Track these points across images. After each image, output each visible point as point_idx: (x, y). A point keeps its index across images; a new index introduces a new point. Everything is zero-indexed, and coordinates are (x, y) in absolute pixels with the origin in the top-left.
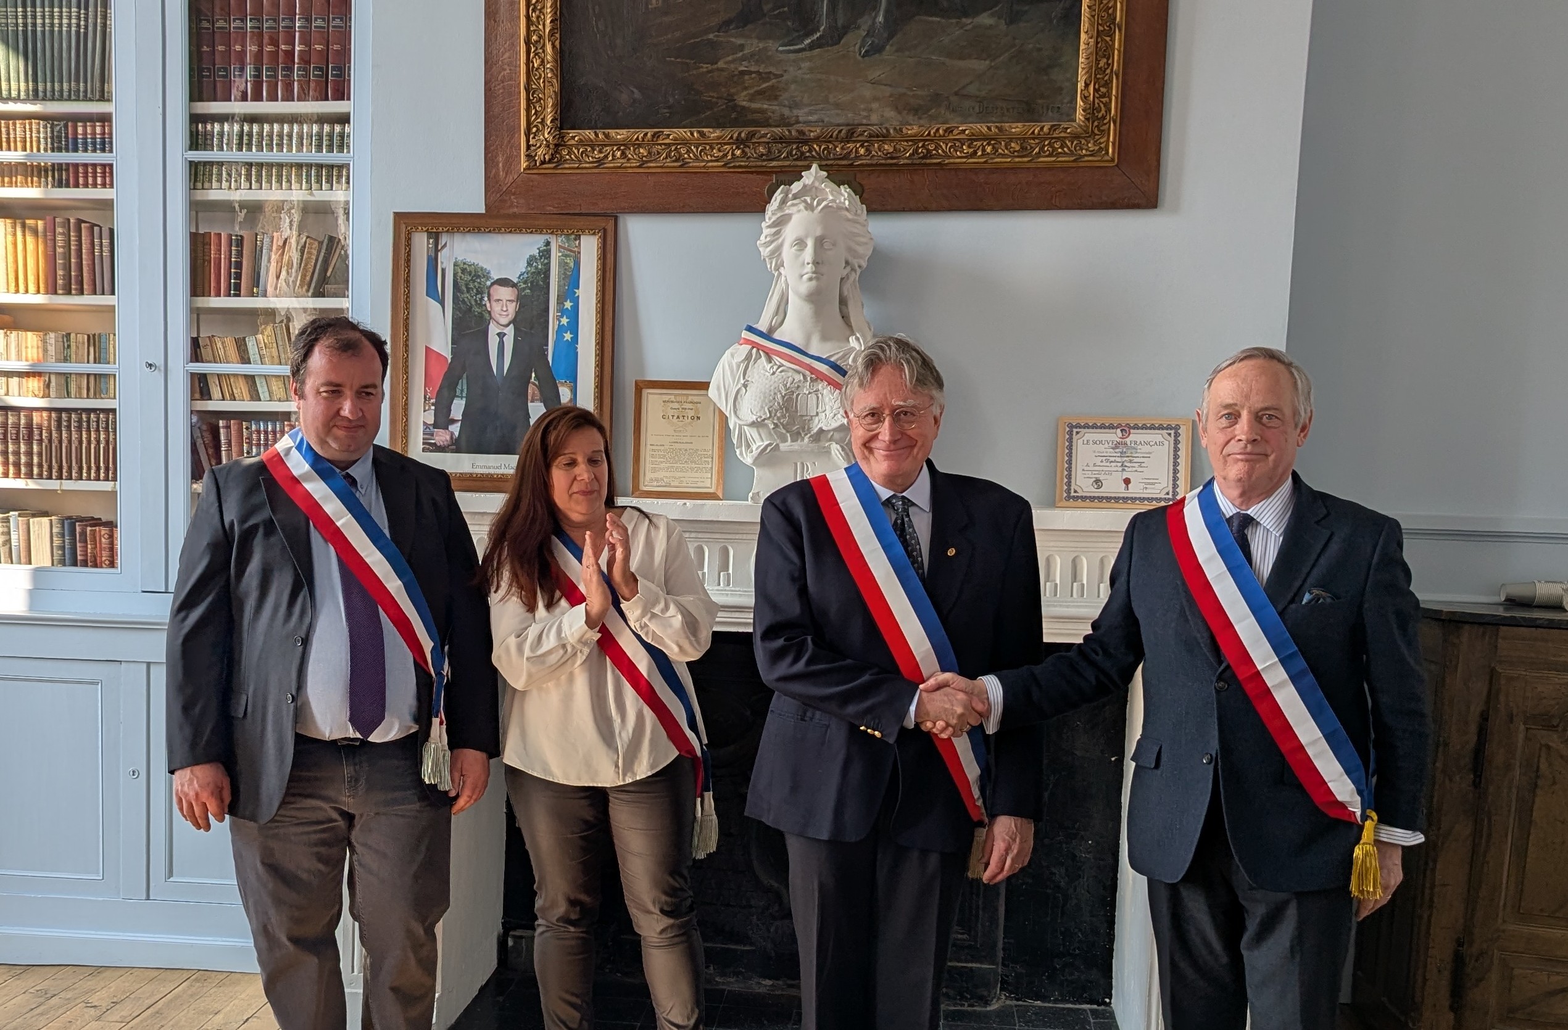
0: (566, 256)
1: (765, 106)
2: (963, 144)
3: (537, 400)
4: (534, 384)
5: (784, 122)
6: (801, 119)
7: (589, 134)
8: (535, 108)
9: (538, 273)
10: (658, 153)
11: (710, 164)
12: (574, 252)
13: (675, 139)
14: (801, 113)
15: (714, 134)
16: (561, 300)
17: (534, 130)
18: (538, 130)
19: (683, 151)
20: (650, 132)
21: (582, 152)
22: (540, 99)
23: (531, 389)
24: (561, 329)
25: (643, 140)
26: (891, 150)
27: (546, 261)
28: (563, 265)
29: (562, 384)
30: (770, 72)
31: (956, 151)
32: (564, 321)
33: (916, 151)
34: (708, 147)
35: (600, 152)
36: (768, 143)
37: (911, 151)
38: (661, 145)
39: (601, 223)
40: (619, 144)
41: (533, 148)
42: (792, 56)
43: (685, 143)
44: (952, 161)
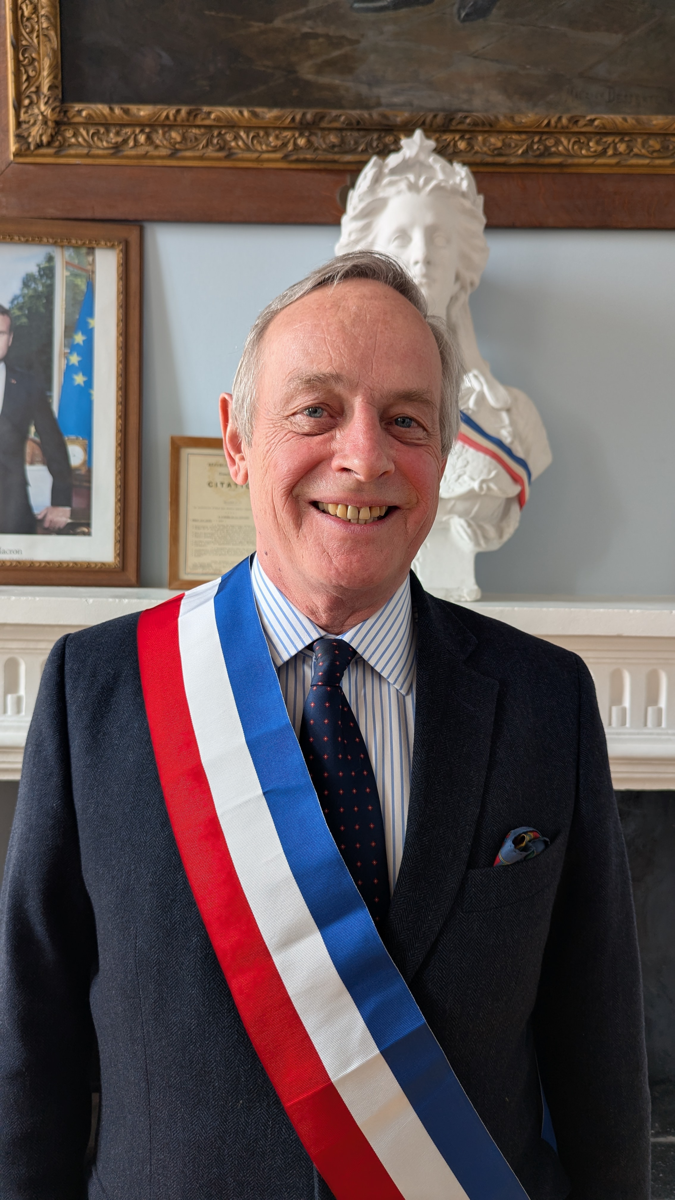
0: (76, 276)
1: (337, 82)
2: (589, 140)
3: (38, 462)
4: (34, 442)
5: (361, 103)
6: (383, 101)
7: (103, 109)
8: (26, 72)
9: (37, 296)
10: (196, 139)
11: (266, 156)
12: (86, 271)
13: (218, 119)
14: (383, 92)
15: (269, 114)
16: (69, 331)
17: (26, 102)
18: (31, 103)
19: (229, 137)
20: (184, 110)
21: (93, 134)
22: (34, 59)
23: (30, 448)
24: (70, 370)
25: (175, 120)
26: (499, 144)
27: (49, 282)
28: (71, 287)
29: (73, 442)
30: (343, 37)
31: (581, 149)
32: (75, 359)
33: (530, 147)
34: (262, 133)
35: (118, 134)
36: (341, 130)
37: (524, 147)
38: (199, 127)
39: (121, 231)
40: (142, 125)
41: (24, 126)
42: (371, 16)
43: (232, 125)
44: (576, 161)
